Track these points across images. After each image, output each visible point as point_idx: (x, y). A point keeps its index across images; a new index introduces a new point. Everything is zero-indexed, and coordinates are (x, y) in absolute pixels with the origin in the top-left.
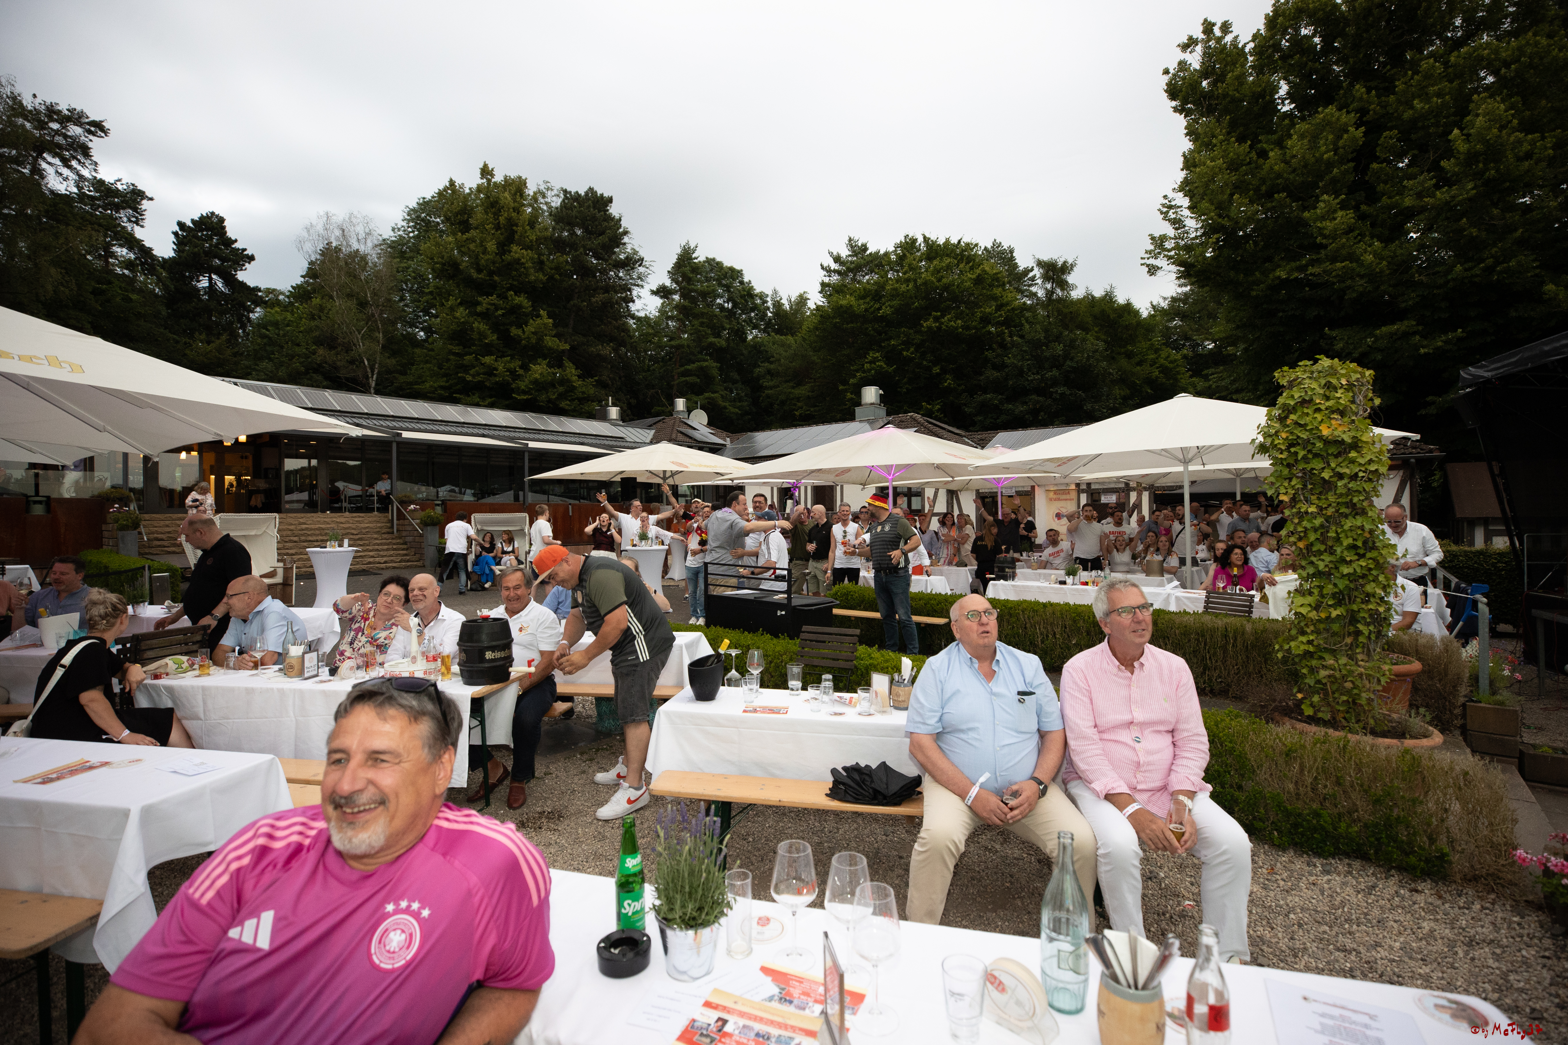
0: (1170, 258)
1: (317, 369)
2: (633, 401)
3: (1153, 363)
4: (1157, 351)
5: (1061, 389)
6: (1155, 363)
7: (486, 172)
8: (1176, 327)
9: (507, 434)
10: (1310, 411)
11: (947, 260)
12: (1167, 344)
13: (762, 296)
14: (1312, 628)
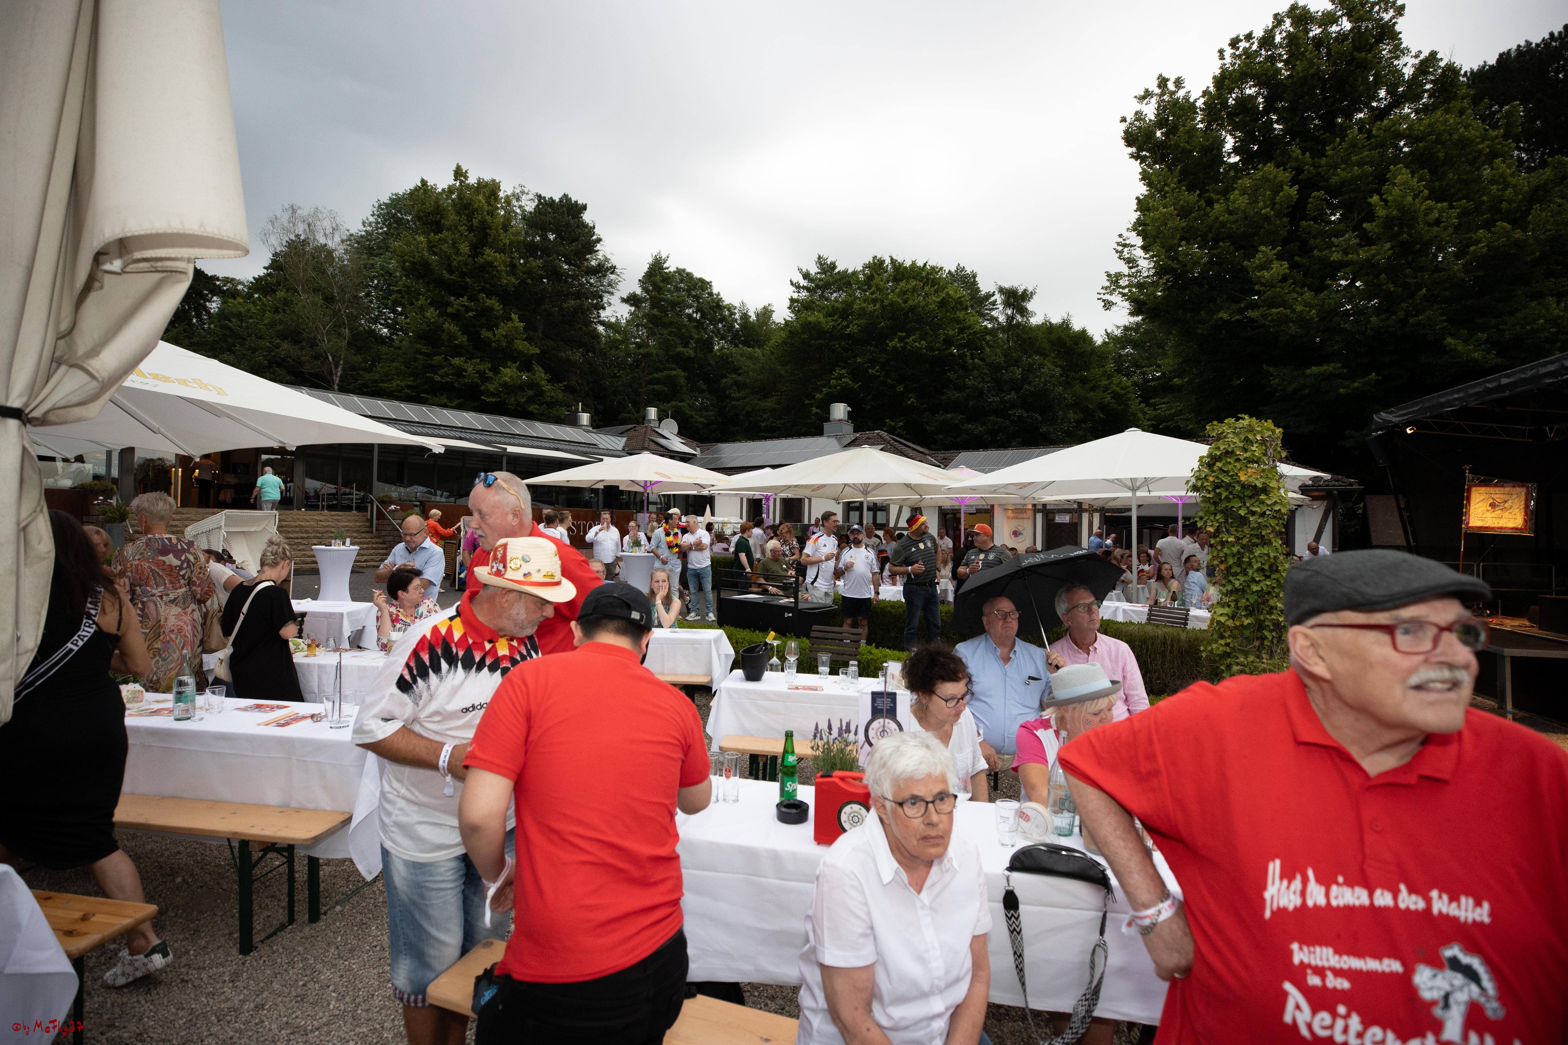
0: (1124, 295)
1: (281, 363)
2: (600, 407)
3: (1106, 388)
4: (1109, 377)
5: (1019, 412)
6: (1108, 389)
7: (459, 173)
8: (1127, 354)
9: (483, 437)
10: (1232, 461)
11: (913, 283)
12: (1118, 371)
13: (730, 308)
14: (1229, 633)
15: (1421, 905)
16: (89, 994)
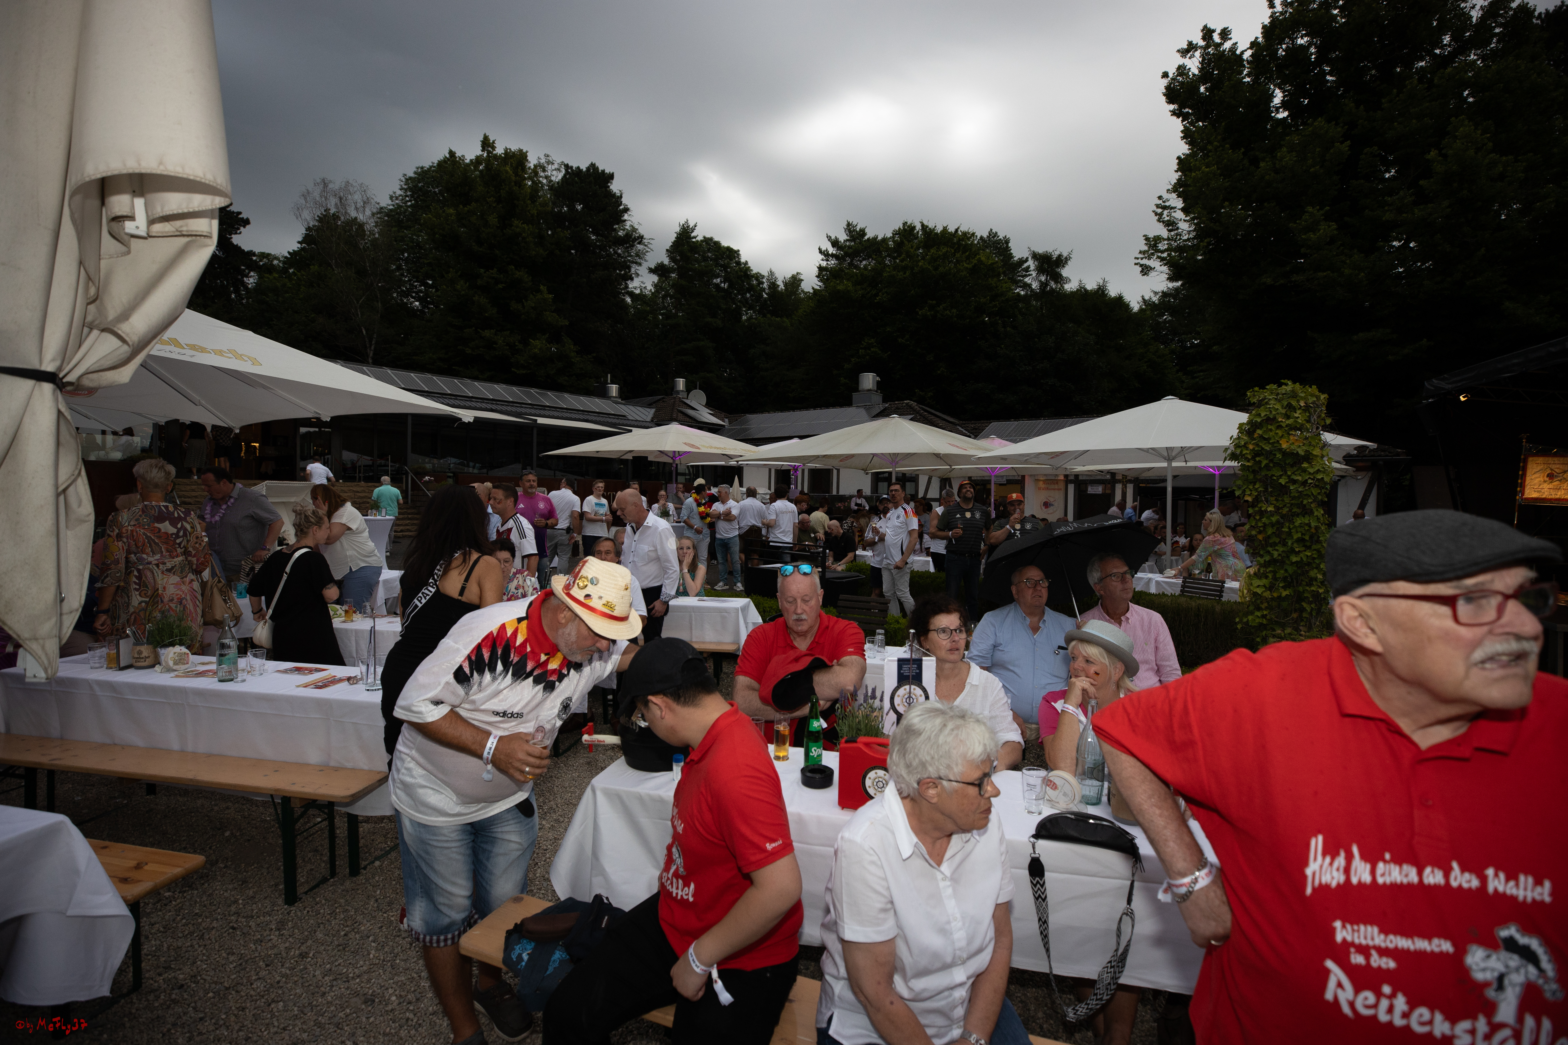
0: (1162, 259)
2: (629, 378)
3: (1142, 357)
4: (1146, 345)
5: (1051, 381)
7: (487, 144)
8: (1165, 322)
9: (514, 409)
10: (1273, 427)
11: (944, 249)
12: (1155, 339)
13: (758, 277)
14: (1266, 605)
15: (1475, 883)
16: (147, 937)
